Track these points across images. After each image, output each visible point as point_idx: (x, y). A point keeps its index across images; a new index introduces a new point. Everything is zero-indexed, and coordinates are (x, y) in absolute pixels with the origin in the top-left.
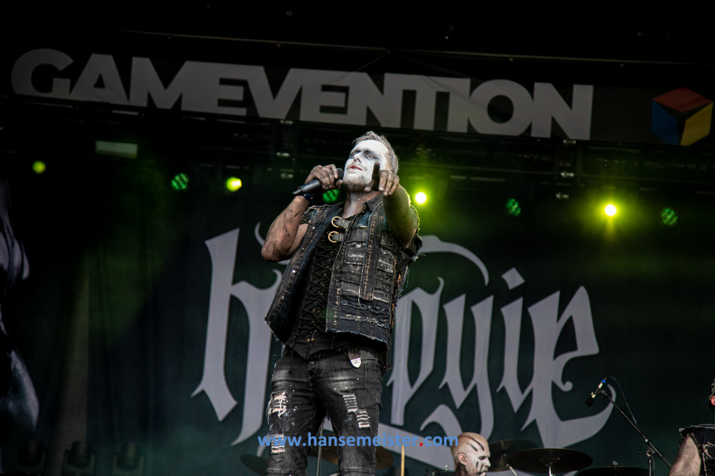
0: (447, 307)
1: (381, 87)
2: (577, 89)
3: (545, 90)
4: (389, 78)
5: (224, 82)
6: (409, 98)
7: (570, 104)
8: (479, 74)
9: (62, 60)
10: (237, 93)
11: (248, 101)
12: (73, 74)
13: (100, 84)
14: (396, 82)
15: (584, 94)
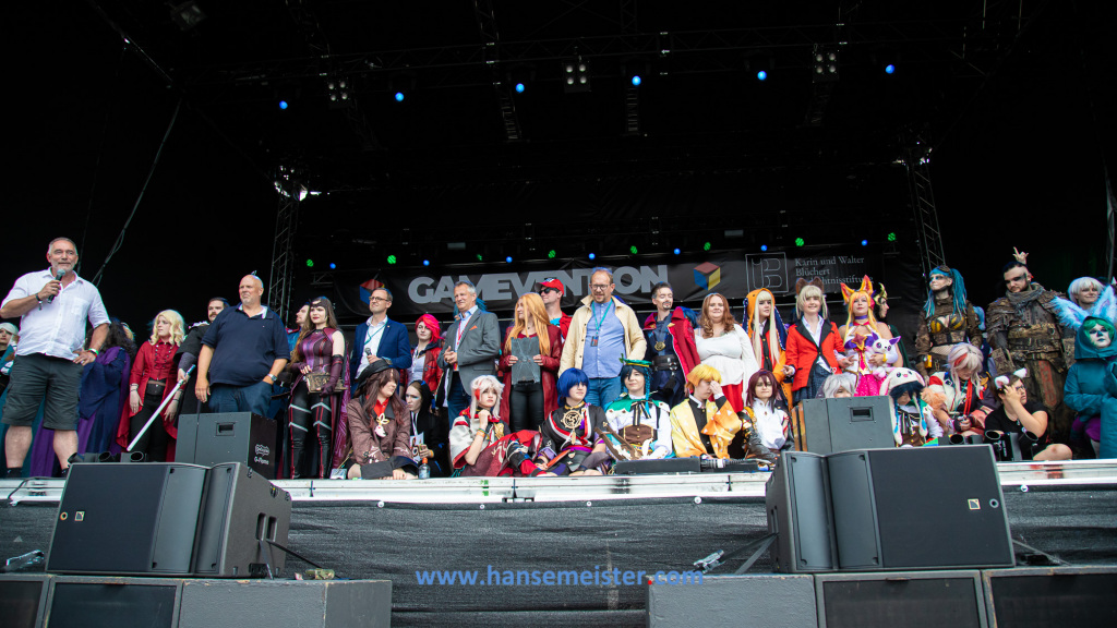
1: (571, 276)
2: (660, 267)
3: (645, 269)
4: (574, 270)
5: (500, 282)
6: (584, 279)
7: (657, 274)
8: (615, 264)
9: (429, 281)
10: (507, 286)
11: (512, 289)
12: (434, 287)
13: (446, 289)
14: (578, 273)
15: (663, 269)
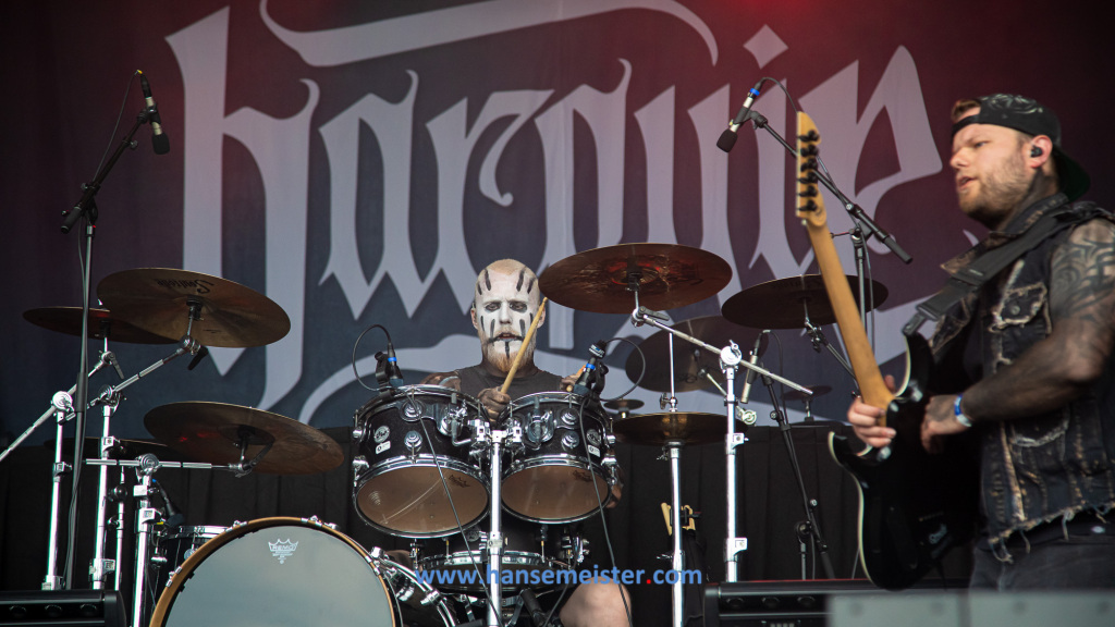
0: (641, 115)
